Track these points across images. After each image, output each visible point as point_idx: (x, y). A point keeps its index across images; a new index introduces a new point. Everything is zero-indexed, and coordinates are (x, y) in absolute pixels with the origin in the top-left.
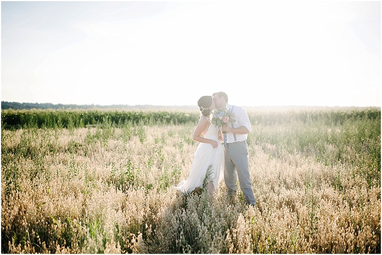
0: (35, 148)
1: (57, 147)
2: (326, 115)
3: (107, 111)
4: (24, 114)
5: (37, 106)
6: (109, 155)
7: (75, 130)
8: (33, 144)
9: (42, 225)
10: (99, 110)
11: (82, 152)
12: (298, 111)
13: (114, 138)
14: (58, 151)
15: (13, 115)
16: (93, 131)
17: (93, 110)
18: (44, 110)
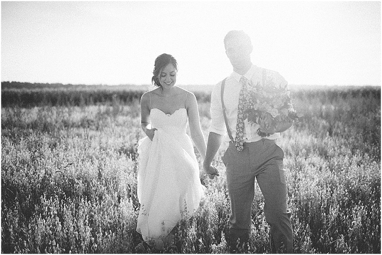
0: (51, 124)
1: (71, 123)
2: (323, 93)
3: (115, 89)
4: (37, 93)
5: (48, 85)
6: (118, 129)
7: (86, 108)
8: (49, 120)
9: (66, 185)
10: (108, 89)
11: (94, 127)
12: (296, 90)
13: (123, 115)
14: (72, 127)
15: (27, 94)
16: (103, 108)
17: (102, 89)
18: (56, 90)
